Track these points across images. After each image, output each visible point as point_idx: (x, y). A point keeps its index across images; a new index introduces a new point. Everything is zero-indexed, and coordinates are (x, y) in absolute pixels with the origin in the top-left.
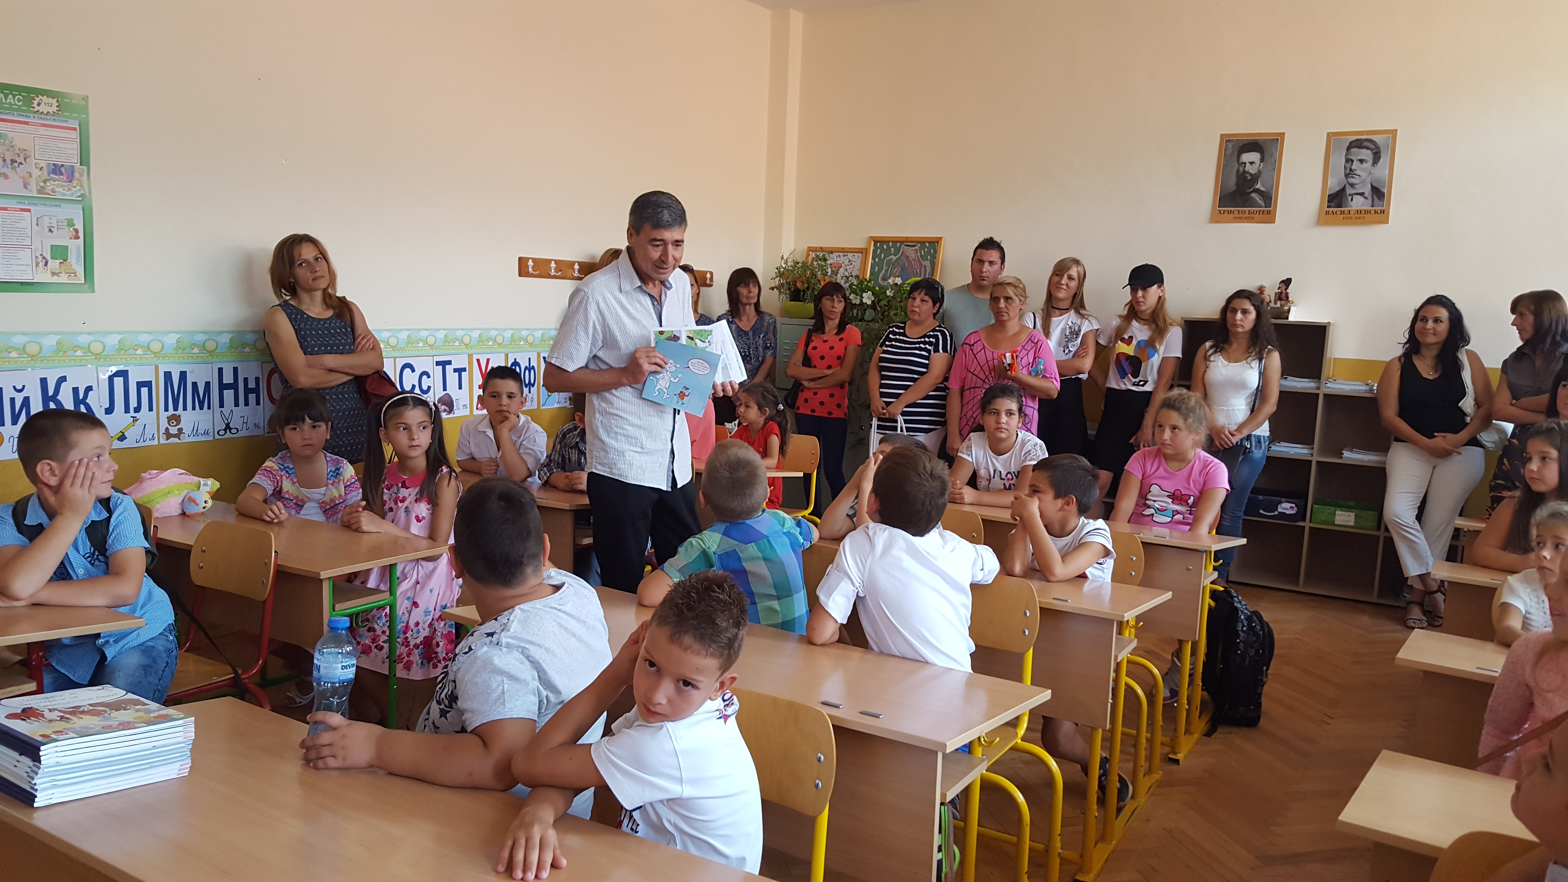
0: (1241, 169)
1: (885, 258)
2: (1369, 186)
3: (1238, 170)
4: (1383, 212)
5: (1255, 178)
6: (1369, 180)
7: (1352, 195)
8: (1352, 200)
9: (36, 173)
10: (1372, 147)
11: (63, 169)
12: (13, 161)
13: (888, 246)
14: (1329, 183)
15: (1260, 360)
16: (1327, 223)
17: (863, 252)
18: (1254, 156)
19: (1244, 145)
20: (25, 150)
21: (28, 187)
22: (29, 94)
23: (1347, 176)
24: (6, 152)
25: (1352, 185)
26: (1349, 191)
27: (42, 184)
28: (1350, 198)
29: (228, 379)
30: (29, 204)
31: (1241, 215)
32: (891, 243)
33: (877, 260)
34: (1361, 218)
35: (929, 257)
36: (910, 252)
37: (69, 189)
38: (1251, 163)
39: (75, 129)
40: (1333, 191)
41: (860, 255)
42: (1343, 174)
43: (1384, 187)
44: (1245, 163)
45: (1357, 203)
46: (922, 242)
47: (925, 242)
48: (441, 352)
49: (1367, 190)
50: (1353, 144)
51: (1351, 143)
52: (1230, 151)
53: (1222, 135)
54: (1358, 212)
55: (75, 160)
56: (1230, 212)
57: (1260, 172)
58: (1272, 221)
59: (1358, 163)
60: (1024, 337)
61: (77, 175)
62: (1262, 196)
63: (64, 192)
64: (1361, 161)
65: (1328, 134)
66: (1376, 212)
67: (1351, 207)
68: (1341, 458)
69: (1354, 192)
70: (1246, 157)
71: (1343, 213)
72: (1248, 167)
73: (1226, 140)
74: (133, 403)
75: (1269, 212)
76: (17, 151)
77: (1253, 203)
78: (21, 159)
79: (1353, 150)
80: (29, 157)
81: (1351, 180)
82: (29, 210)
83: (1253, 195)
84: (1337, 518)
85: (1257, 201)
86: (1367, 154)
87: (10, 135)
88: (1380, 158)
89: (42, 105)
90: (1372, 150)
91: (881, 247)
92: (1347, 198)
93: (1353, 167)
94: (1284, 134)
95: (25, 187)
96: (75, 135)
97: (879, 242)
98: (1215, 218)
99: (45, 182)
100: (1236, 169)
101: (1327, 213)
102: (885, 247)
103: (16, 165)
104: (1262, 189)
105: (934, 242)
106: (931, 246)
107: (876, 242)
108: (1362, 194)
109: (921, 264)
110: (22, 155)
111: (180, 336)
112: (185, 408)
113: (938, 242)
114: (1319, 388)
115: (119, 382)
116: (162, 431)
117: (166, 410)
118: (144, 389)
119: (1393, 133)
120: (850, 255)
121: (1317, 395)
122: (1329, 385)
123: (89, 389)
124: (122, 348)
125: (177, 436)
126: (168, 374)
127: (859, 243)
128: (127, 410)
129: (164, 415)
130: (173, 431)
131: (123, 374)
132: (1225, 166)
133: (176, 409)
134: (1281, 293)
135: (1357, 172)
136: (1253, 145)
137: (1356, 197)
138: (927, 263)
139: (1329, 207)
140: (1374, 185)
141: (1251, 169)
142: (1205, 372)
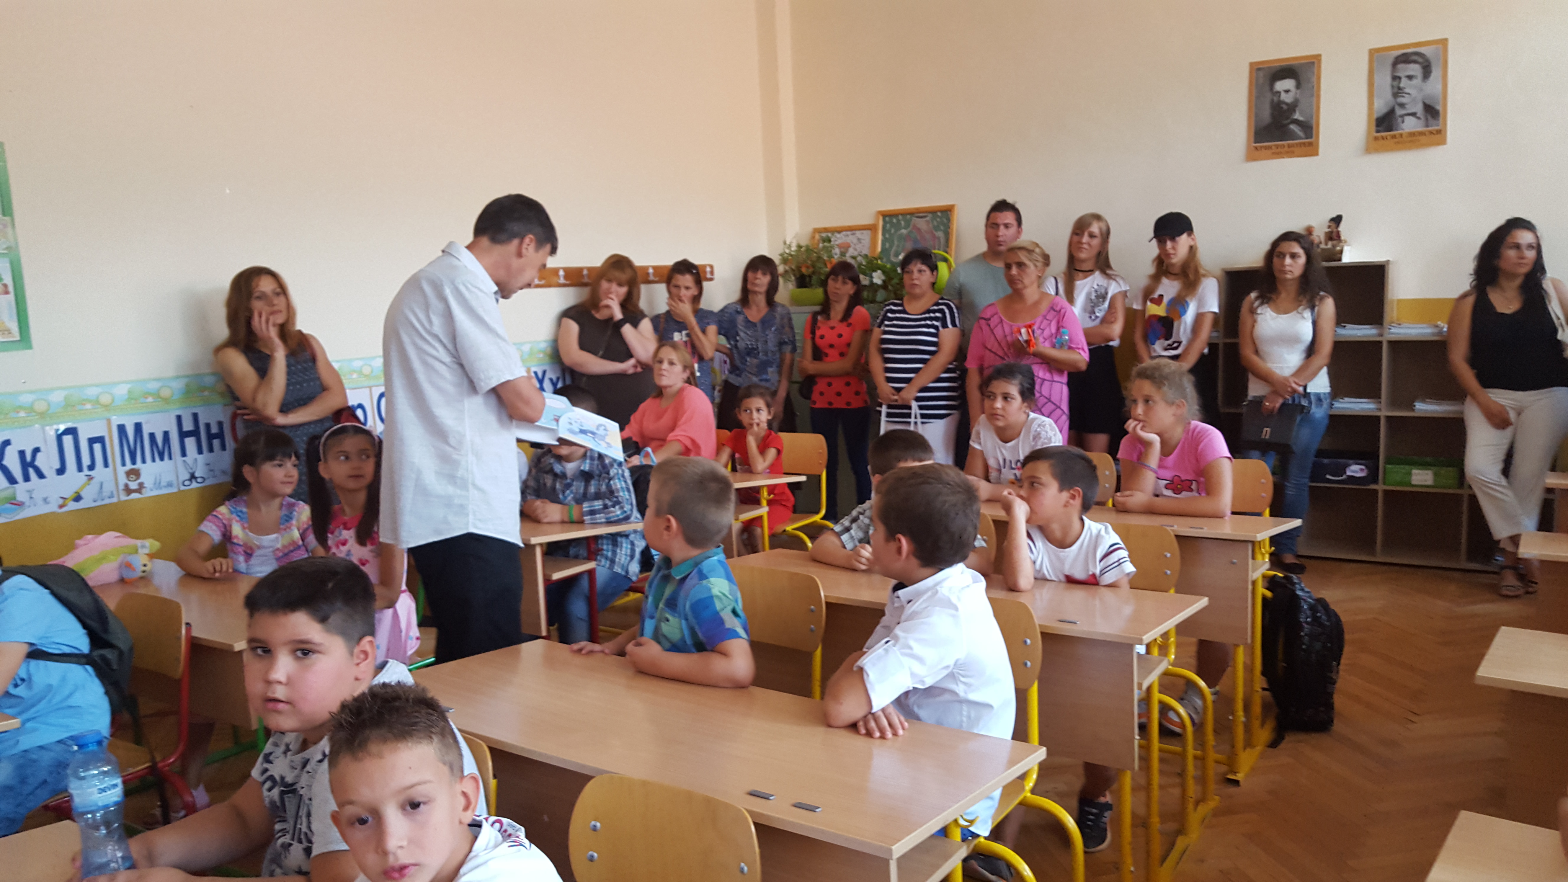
0: (1275, 99)
1: (895, 232)
2: (1421, 105)
4: (1439, 132)
5: (1292, 107)
6: (1420, 98)
7: (1402, 116)
8: (1403, 122)
10: (1420, 60)
13: (898, 219)
14: (1375, 105)
15: (1312, 308)
16: (1377, 150)
17: (872, 228)
18: (1289, 84)
19: (1276, 73)
23: (1395, 95)
25: (1402, 105)
26: (1399, 112)
29: (188, 428)
31: (1279, 150)
32: (901, 217)
33: (887, 236)
34: (1414, 141)
35: (942, 228)
36: (922, 224)
38: (1287, 91)
40: (1381, 114)
41: (869, 232)
42: (1390, 94)
43: (1438, 104)
44: (1279, 92)
45: (1410, 125)
46: (933, 212)
47: (936, 212)
49: (1419, 109)
50: (1399, 60)
51: (1395, 58)
53: (1251, 64)
54: (1412, 134)
56: (1267, 148)
57: (1296, 101)
58: (1315, 153)
59: (1406, 79)
60: (1044, 306)
62: (1301, 126)
64: (1410, 77)
65: (1370, 51)
66: (1431, 133)
67: (1403, 130)
68: (1413, 410)
69: (1403, 112)
70: (1280, 86)
71: (1394, 137)
72: (1284, 97)
73: (1257, 69)
74: (87, 462)
75: (1310, 144)
77: (1292, 136)
79: (1400, 66)
81: (1400, 100)
83: (1291, 126)
84: (1413, 477)
85: (1296, 133)
86: (1415, 69)
88: (1430, 72)
90: (1421, 63)
91: (891, 222)
92: (1397, 120)
93: (1402, 85)
94: (1320, 56)
97: (888, 216)
98: (1252, 155)
100: (1270, 100)
101: (1376, 138)
102: (895, 221)
104: (1301, 119)
105: (946, 211)
106: (944, 215)
107: (883, 217)
108: (1413, 114)
109: (934, 237)
111: (129, 386)
112: (144, 461)
113: (950, 211)
114: (1381, 335)
115: (68, 440)
116: (121, 487)
117: (124, 464)
118: (97, 447)
119: (1444, 42)
120: (858, 233)
121: (1380, 342)
122: (1393, 330)
123: (36, 450)
124: (69, 405)
125: (139, 491)
126: (122, 429)
127: (867, 219)
128: (80, 469)
129: (121, 471)
130: (133, 485)
131: (72, 431)
132: (1257, 98)
133: (134, 462)
134: (1331, 232)
135: (1407, 90)
136: (1286, 71)
137: (1407, 118)
138: (940, 234)
139: (1378, 131)
140: (1427, 102)
141: (1287, 98)
142: (1253, 326)
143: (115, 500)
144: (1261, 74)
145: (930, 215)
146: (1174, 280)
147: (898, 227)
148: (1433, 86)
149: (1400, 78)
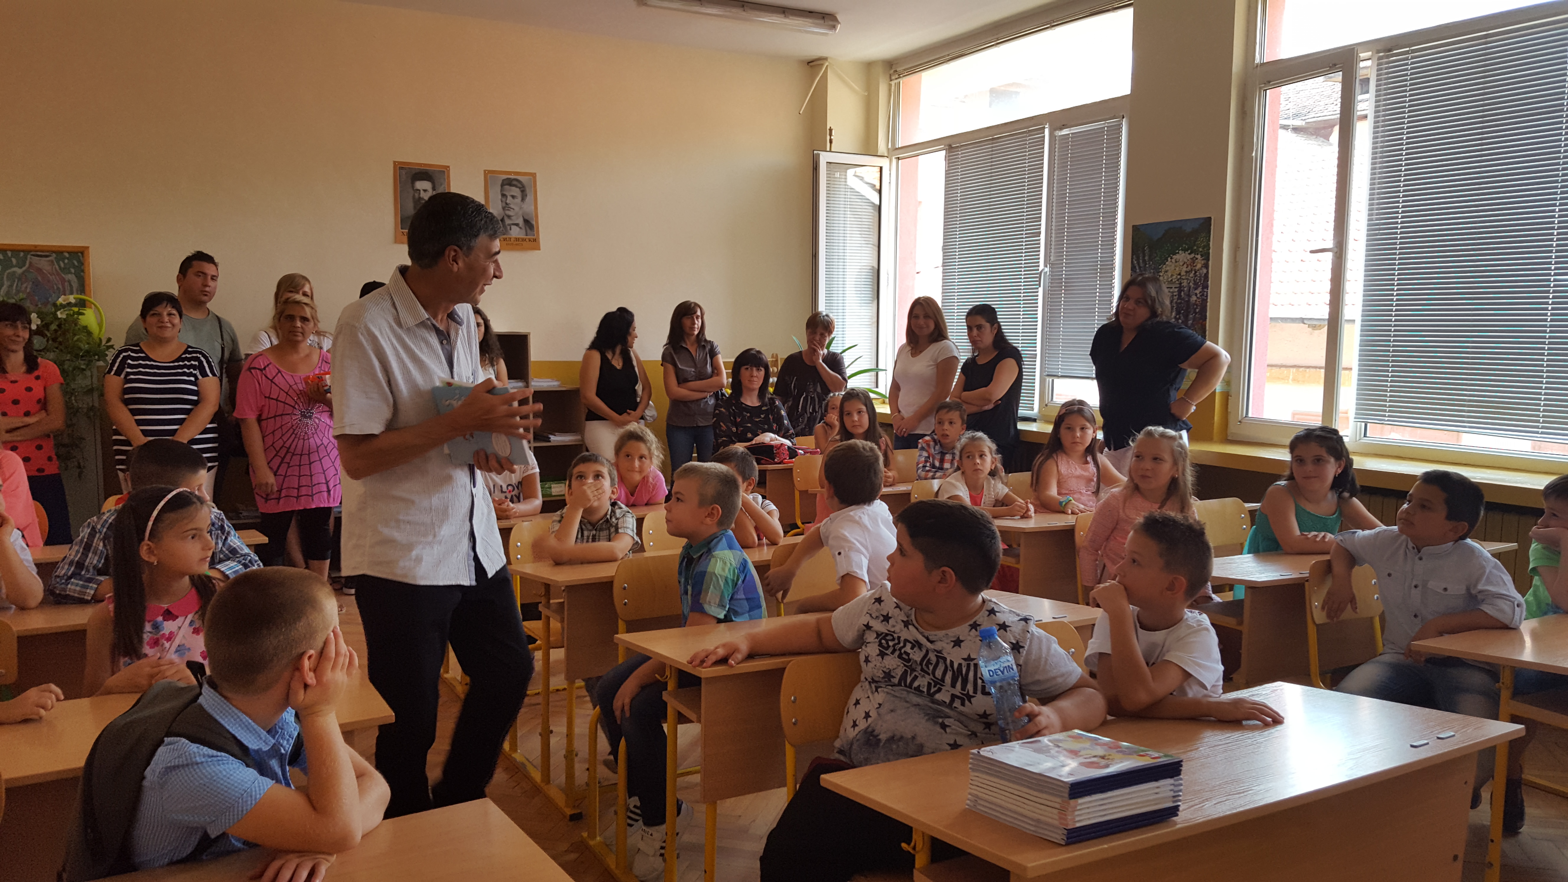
2: (522, 218)
3: (414, 196)
4: (535, 240)
6: (521, 213)
7: (510, 225)
8: (510, 229)
10: (519, 185)
18: (429, 185)
19: (416, 174)
23: (504, 208)
25: (509, 217)
26: (508, 222)
28: (509, 227)
35: (72, 271)
36: (43, 264)
42: (501, 207)
43: (532, 220)
44: (419, 190)
45: (515, 232)
47: (62, 252)
50: (505, 183)
51: (503, 181)
53: (394, 163)
59: (511, 198)
64: (513, 197)
65: (486, 169)
67: (511, 235)
68: (550, 441)
69: (511, 222)
70: (419, 185)
72: (424, 194)
73: (399, 167)
79: (505, 187)
84: (553, 490)
86: (516, 191)
88: (526, 196)
90: (520, 188)
92: (507, 227)
93: (508, 201)
94: (448, 167)
100: (411, 195)
105: (77, 253)
108: (517, 225)
109: (63, 280)
119: (533, 175)
122: (536, 384)
135: (512, 206)
136: (425, 174)
137: (513, 227)
138: (71, 277)
140: (526, 218)
145: (54, 255)
149: (506, 196)
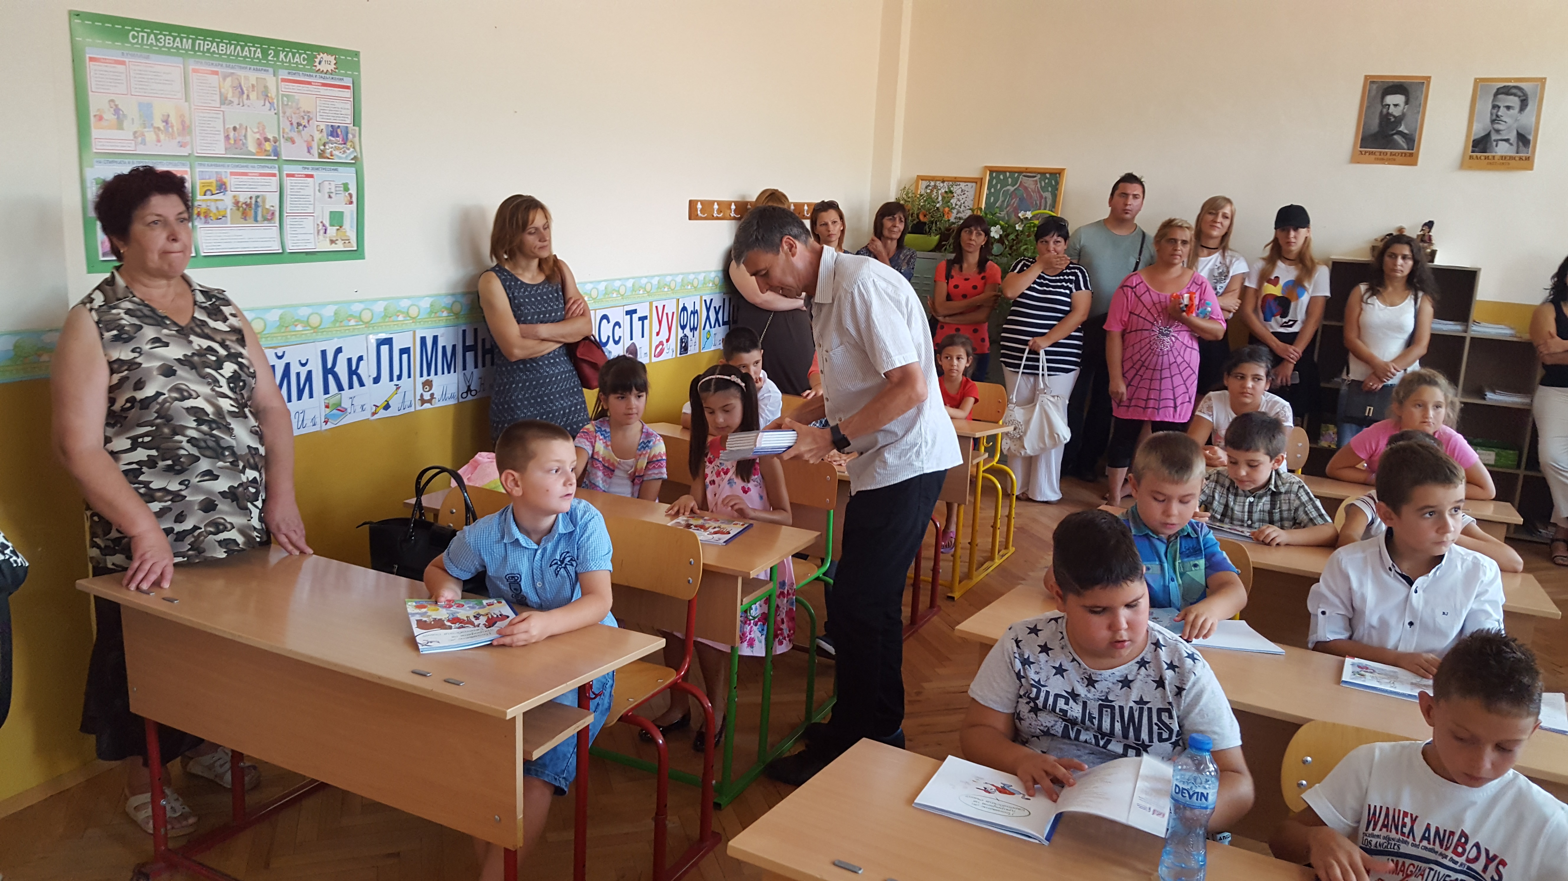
0: (1385, 111)
1: (1001, 188)
2: (1515, 133)
3: (1381, 111)
5: (1399, 120)
6: (1515, 125)
7: (1497, 141)
8: (1496, 146)
9: (317, 136)
10: (1520, 93)
11: (339, 131)
12: (299, 124)
13: (1005, 176)
14: (1474, 128)
15: (1416, 300)
16: (1471, 168)
17: (978, 182)
18: (1399, 99)
19: (1388, 87)
20: (309, 112)
21: (312, 151)
22: (311, 51)
23: (1493, 121)
24: (293, 116)
25: (1498, 131)
26: (1494, 137)
27: (322, 148)
28: (1495, 143)
29: (469, 342)
30: (313, 169)
31: (1382, 157)
32: (1008, 174)
33: (993, 190)
34: (1505, 164)
35: (1050, 189)
36: (1029, 183)
37: (344, 152)
38: (1396, 105)
39: (348, 87)
40: (1476, 137)
41: (974, 184)
42: (1489, 120)
43: (1530, 134)
44: (1389, 105)
45: (1502, 149)
46: (1043, 173)
47: (1046, 173)
48: (629, 302)
49: (1513, 137)
50: (1502, 90)
51: (1498, 89)
52: (1374, 93)
53: (1366, 77)
54: (1502, 158)
55: (349, 120)
57: (1403, 115)
58: (1414, 163)
59: (1505, 109)
61: (350, 136)
62: (1406, 139)
63: (340, 155)
64: (1508, 108)
65: (1476, 79)
66: (1521, 158)
67: (1496, 152)
68: (1486, 399)
69: (1499, 137)
70: (1390, 99)
71: (1487, 158)
72: (1392, 110)
73: (1370, 81)
74: (396, 372)
75: (1411, 155)
76: (302, 114)
77: (1396, 146)
78: (304, 122)
79: (1500, 96)
80: (312, 119)
81: (1497, 126)
82: (311, 176)
83: (1396, 137)
85: (1399, 144)
86: (1514, 101)
87: (297, 96)
88: (1527, 105)
89: (323, 63)
90: (1519, 97)
91: (997, 177)
92: (1491, 144)
93: (1500, 113)
94: (1430, 77)
95: (309, 152)
96: (348, 94)
97: (996, 173)
98: (1355, 159)
99: (324, 145)
100: (1379, 111)
101: (1471, 157)
102: (1002, 177)
103: (301, 128)
104: (1406, 131)
105: (1056, 174)
106: (1053, 178)
107: (991, 172)
108: (1507, 140)
109: (1041, 197)
110: (306, 117)
111: (432, 299)
112: (436, 374)
113: (1060, 174)
114: (1466, 332)
115: (385, 349)
116: (418, 397)
117: (421, 376)
118: (405, 356)
119: (1543, 81)
120: (963, 185)
121: (1464, 338)
122: (1474, 328)
123: (360, 358)
124: (387, 315)
125: (429, 401)
126: (423, 340)
127: (973, 172)
128: (391, 380)
129: (420, 381)
130: (427, 396)
131: (388, 342)
132: (1368, 107)
133: (429, 375)
134: (1424, 235)
135: (1503, 119)
136: (1399, 87)
137: (1500, 142)
138: (1048, 195)
139: (1473, 152)
140: (1520, 131)
141: (1396, 112)
142: (1360, 314)
143: (412, 409)
144: (1375, 86)
145: (1039, 176)
146: (1290, 265)
147: (1004, 183)
148: (1527, 118)
149: (1499, 107)
